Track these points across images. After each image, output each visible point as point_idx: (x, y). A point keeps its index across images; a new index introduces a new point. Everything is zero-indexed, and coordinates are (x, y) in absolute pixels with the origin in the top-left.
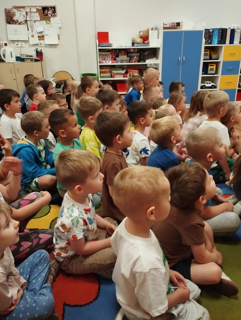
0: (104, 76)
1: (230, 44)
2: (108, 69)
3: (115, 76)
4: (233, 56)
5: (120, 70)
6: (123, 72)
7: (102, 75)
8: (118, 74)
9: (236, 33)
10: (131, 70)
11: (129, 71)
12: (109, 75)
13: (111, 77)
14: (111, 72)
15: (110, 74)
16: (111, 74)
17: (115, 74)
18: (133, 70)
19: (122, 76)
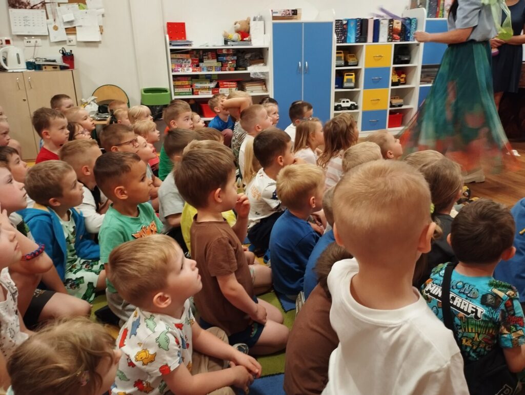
0: (180, 92)
1: (374, 42)
2: (187, 82)
3: (199, 93)
4: (380, 59)
5: (206, 83)
6: (212, 85)
7: (177, 90)
8: (204, 89)
9: (381, 26)
10: (224, 83)
11: (220, 83)
12: (188, 91)
13: (193, 93)
14: (191, 86)
15: (191, 89)
16: (193, 89)
17: (199, 89)
18: (228, 83)
19: (211, 92)
